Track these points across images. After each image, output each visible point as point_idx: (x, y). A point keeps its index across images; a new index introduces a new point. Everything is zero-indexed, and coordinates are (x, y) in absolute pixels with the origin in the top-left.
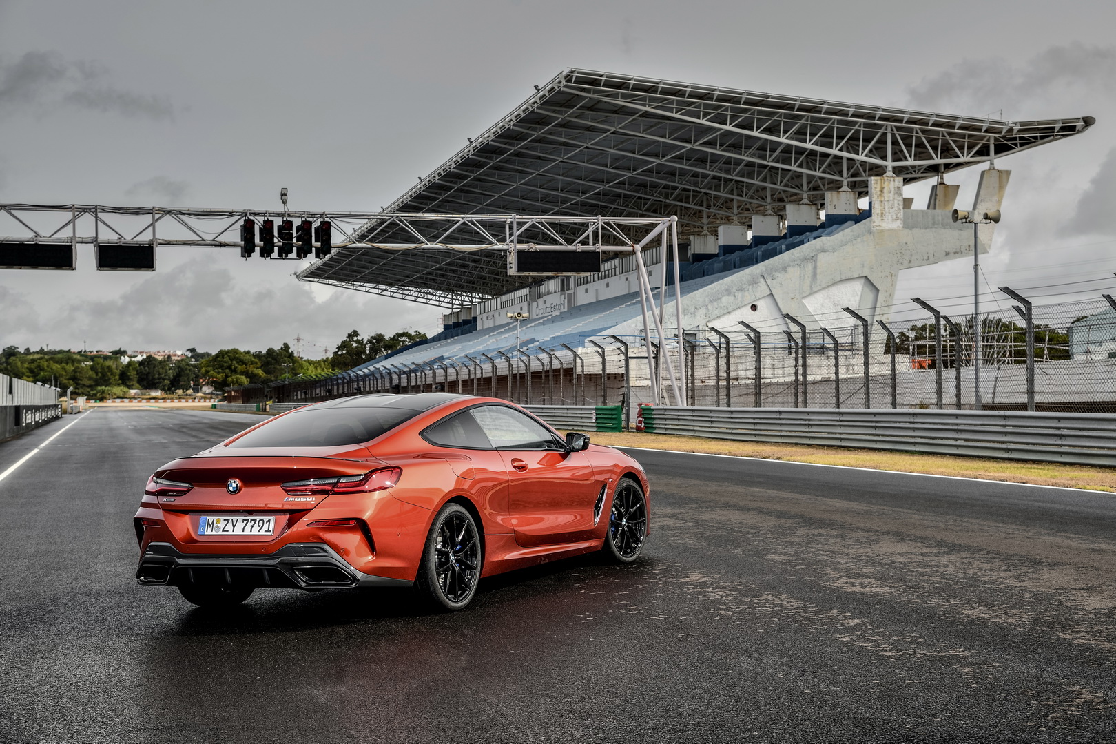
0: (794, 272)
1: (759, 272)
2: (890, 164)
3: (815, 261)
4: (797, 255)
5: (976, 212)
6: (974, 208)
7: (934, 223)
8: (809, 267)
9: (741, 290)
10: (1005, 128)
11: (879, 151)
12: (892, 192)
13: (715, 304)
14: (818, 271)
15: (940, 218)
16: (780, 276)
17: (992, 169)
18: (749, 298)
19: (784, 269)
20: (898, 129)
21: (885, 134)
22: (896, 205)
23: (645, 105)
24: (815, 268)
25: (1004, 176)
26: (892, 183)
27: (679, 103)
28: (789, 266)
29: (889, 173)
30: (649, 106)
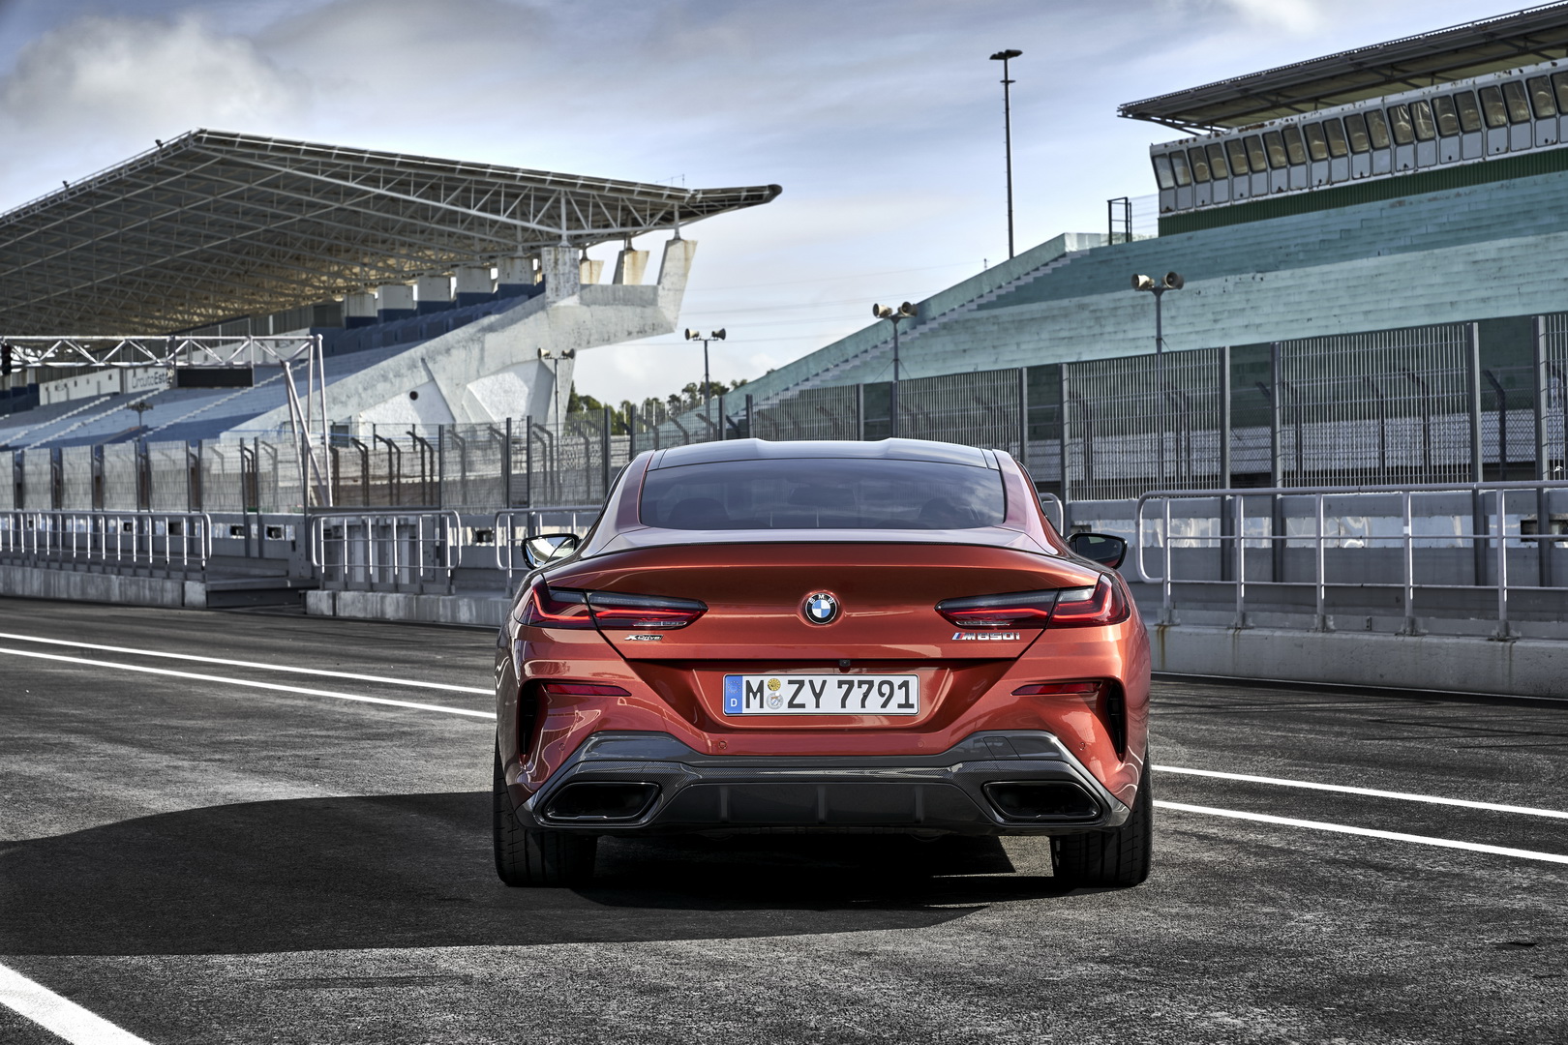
0: (458, 354)
1: (419, 354)
2: (564, 233)
3: (483, 342)
4: (461, 335)
5: (660, 287)
6: (659, 283)
7: (615, 299)
8: (476, 350)
9: (398, 375)
10: (688, 195)
11: (553, 218)
12: (568, 264)
13: (369, 392)
14: (486, 354)
15: (621, 293)
16: (442, 359)
17: (677, 239)
18: (409, 385)
19: (448, 351)
20: (572, 193)
21: (558, 201)
22: (572, 278)
23: (285, 166)
24: (482, 350)
25: (691, 247)
26: (567, 254)
27: (323, 164)
28: (453, 347)
29: (564, 242)
30: (290, 167)
